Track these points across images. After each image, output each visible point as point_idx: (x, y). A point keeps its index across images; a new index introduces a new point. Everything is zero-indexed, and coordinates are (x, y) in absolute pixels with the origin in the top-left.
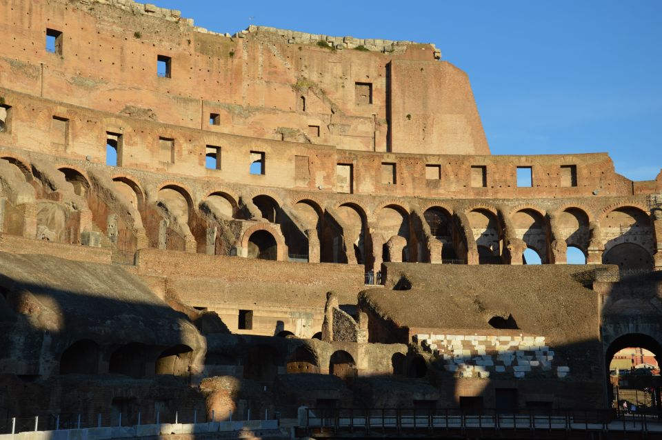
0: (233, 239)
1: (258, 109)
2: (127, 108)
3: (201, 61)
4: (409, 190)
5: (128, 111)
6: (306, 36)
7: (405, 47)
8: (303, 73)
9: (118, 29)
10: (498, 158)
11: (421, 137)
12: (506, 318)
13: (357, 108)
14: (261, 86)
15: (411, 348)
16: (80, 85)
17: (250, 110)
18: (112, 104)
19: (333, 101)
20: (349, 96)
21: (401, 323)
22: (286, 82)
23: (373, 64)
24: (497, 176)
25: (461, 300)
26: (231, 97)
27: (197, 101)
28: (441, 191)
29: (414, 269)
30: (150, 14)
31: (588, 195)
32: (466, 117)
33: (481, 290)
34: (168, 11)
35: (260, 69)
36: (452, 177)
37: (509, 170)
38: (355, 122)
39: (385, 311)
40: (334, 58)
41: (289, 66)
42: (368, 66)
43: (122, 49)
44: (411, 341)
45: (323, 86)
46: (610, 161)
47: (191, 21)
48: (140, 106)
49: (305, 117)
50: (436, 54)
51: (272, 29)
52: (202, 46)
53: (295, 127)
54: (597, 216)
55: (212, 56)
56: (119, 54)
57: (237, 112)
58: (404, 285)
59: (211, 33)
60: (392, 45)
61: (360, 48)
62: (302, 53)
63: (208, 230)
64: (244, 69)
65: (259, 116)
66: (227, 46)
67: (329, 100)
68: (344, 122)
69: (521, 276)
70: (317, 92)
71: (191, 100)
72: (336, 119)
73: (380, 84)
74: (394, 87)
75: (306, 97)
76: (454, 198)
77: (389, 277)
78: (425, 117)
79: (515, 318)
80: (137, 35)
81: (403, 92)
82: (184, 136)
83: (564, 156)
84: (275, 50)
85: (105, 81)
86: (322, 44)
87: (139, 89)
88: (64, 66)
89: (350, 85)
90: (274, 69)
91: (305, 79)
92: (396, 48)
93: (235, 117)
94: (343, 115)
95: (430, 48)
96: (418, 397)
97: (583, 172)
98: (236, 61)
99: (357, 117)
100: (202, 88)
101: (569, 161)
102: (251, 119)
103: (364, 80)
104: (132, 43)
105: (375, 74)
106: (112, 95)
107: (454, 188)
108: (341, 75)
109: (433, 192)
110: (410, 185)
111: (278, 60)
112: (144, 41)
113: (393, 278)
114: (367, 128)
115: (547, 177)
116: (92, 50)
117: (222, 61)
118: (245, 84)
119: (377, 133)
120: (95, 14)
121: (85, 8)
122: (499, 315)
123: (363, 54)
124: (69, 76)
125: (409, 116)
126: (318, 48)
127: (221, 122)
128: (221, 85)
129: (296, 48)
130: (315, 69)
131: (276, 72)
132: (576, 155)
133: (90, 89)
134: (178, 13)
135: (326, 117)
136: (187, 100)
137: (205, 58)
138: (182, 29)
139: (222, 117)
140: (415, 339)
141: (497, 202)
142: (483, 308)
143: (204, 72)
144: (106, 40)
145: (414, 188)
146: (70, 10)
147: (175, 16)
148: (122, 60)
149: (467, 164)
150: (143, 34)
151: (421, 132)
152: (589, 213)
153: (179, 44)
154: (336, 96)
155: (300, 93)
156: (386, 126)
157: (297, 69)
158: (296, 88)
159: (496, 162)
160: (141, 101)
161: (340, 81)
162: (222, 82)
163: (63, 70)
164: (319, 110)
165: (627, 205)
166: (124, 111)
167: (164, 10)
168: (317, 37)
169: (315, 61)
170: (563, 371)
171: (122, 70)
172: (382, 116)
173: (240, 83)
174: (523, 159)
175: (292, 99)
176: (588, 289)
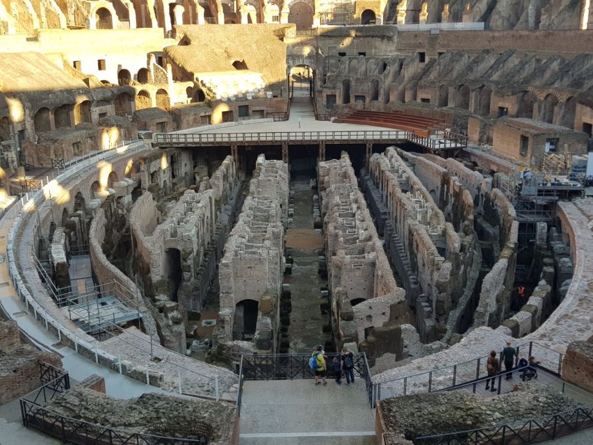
0: (85, 13)
12: (241, 61)
15: (195, 84)
21: (189, 69)
25: (218, 51)
29: (191, 30)
33: (227, 43)
39: (180, 61)
44: (195, 80)
58: (185, 42)
63: (68, 5)
69: (248, 32)
77: (178, 34)
79: (246, 62)
96: (203, 114)
113: (179, 35)
122: (238, 60)
140: (197, 79)
142: (229, 57)
170: (270, 94)
176: (281, 41)
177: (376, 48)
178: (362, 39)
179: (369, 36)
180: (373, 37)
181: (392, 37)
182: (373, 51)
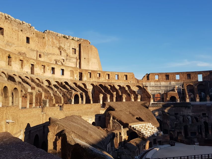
0: (69, 97)
1: (50, 54)
2: (19, 52)
3: (36, 39)
4: (94, 80)
5: (20, 53)
6: (60, 34)
7: (83, 40)
8: (60, 45)
9: (17, 29)
10: (112, 72)
11: (88, 64)
12: (139, 118)
13: (73, 55)
14: (51, 48)
16: (8, 45)
17: (48, 54)
18: (16, 51)
19: (67, 53)
20: (71, 52)
22: (56, 47)
23: (76, 43)
24: (112, 77)
25: (127, 113)
26: (44, 50)
27: (36, 51)
28: (100, 80)
30: (24, 24)
31: (130, 82)
32: (97, 60)
33: (128, 110)
34: (28, 24)
35: (50, 43)
36: (103, 76)
37: (114, 75)
38: (72, 59)
40: (67, 41)
41: (57, 42)
42: (75, 44)
43: (18, 34)
44: (129, 127)
45: (65, 48)
46: (133, 75)
47: (34, 27)
48: (22, 52)
49: (61, 57)
50: (90, 43)
51: (53, 32)
52: (37, 35)
53: (59, 59)
54: (132, 87)
55: (39, 38)
56: (17, 36)
57: (45, 54)
59: (38, 31)
60: (80, 39)
61: (73, 39)
62: (60, 39)
64: (47, 42)
65: (50, 56)
66: (43, 36)
67: (66, 52)
68: (70, 59)
70: (64, 50)
71: (34, 51)
72: (68, 58)
73: (77, 49)
74: (82, 50)
75: (61, 51)
76: (103, 82)
78: (88, 59)
79: (141, 118)
80: (22, 31)
81: (83, 52)
82: (47, 65)
83: (125, 73)
84: (54, 37)
85: (13, 44)
86: (64, 37)
87: (22, 47)
88: (4, 39)
89: (71, 49)
90: (54, 43)
91: (61, 46)
92: (81, 40)
93: (45, 56)
94: (69, 57)
95: (88, 41)
97: (128, 77)
98: (45, 40)
99: (73, 57)
100: (37, 47)
101: (126, 74)
102: (49, 57)
103: (74, 48)
104: (20, 33)
105: (77, 47)
106: (15, 48)
107: (103, 79)
108: (69, 46)
109: (99, 80)
110: (94, 78)
111: (55, 41)
112: (23, 32)
113: (107, 106)
114: (75, 60)
115: (121, 77)
116: (11, 34)
117: (41, 40)
118: (47, 46)
119: (77, 62)
120: (12, 24)
121: (9, 21)
122: (137, 117)
123: (74, 41)
124: (5, 42)
125: (85, 58)
126: (63, 38)
127: (42, 57)
128: (41, 46)
129: (59, 38)
130: (63, 44)
131: (54, 44)
132: (127, 73)
133: (10, 46)
134: (30, 25)
135: (66, 57)
136: (34, 50)
137: (37, 38)
138: (32, 30)
139: (42, 56)
141: (113, 83)
142: (133, 115)
143: (37, 42)
144: (14, 31)
145: (95, 79)
146: (6, 22)
147: (30, 26)
148: (18, 38)
149: (105, 74)
150: (23, 31)
151: (87, 62)
152: (131, 87)
153: (31, 34)
154: (68, 51)
155: (60, 50)
156: (79, 60)
157: (59, 44)
158: (59, 49)
159: (111, 73)
160: (23, 50)
161: (69, 47)
162: (42, 46)
163: (4, 40)
164: (64, 55)
165: (138, 85)
166: (19, 53)
167: (27, 23)
168: (63, 35)
169: (63, 42)
170: (162, 133)
171: (18, 41)
172: (78, 58)
173: (46, 46)
174: (117, 73)
175: (58, 52)
176: (147, 109)
177: (182, 111)
178: (176, 108)
179: (180, 107)
180: (181, 107)
181: (190, 107)
182: (181, 112)
